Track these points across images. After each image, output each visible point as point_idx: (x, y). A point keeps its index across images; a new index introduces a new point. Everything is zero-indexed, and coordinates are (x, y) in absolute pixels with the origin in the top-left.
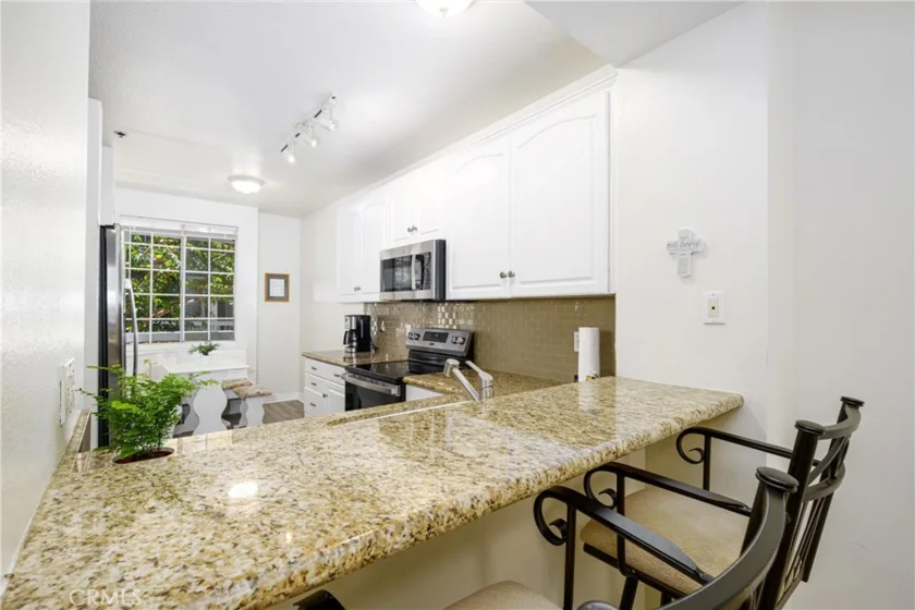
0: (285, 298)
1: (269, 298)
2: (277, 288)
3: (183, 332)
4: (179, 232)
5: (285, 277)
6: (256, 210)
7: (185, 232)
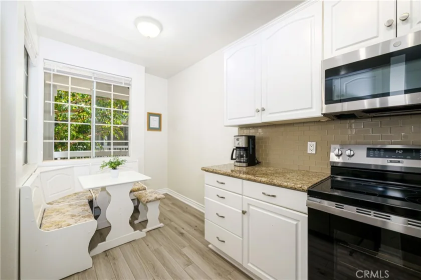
0: (159, 129)
1: (150, 129)
2: (154, 122)
3: (93, 151)
4: (91, 77)
5: (159, 115)
6: (143, 68)
7: (95, 78)
